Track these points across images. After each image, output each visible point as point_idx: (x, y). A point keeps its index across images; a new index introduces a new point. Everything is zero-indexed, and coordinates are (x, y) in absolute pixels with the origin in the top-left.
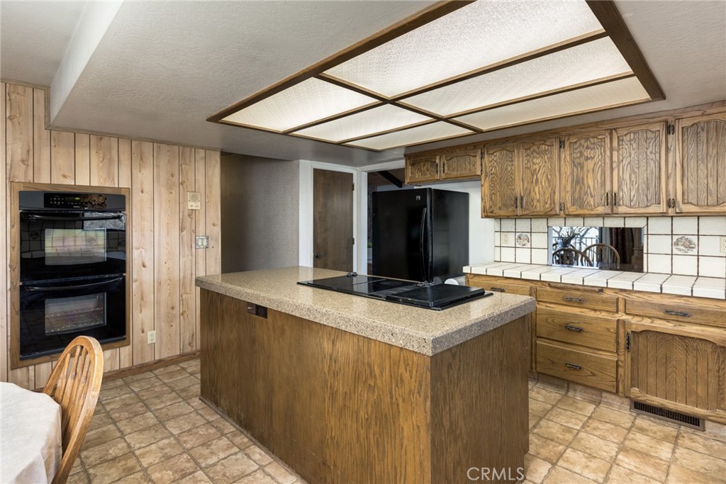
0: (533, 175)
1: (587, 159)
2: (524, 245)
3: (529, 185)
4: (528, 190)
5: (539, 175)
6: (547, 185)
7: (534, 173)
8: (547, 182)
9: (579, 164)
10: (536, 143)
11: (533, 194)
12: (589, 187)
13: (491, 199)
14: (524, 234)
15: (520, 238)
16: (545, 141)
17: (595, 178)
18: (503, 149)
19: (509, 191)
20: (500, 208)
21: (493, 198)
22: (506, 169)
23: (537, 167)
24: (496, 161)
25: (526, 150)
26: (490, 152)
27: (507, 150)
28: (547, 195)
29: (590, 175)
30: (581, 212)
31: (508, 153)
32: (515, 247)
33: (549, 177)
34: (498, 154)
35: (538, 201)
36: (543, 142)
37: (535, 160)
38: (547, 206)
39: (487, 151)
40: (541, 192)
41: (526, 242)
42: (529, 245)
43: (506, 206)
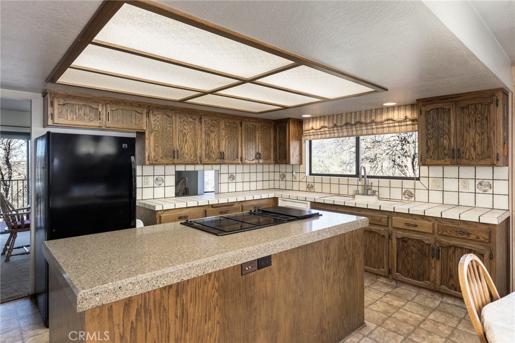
0: (184, 137)
1: (212, 132)
2: (160, 185)
3: (182, 143)
4: (181, 147)
5: (187, 137)
6: (192, 144)
7: (184, 135)
8: (192, 142)
9: (208, 134)
10: (187, 116)
11: (184, 149)
12: (212, 148)
13: (155, 151)
14: (160, 177)
15: (157, 180)
16: (192, 116)
17: (215, 143)
18: (164, 114)
19: (168, 146)
20: (162, 158)
21: (156, 150)
22: (166, 129)
23: (186, 131)
24: (158, 121)
25: (180, 118)
26: (154, 114)
27: (167, 115)
28: (192, 151)
29: (213, 141)
30: (210, 162)
31: (167, 117)
32: (154, 187)
33: (193, 139)
34: (160, 116)
35: (187, 154)
36: (190, 116)
37: (185, 127)
38: (192, 158)
39: (152, 113)
40: (189, 148)
41: (161, 182)
42: (163, 185)
43: (166, 156)
